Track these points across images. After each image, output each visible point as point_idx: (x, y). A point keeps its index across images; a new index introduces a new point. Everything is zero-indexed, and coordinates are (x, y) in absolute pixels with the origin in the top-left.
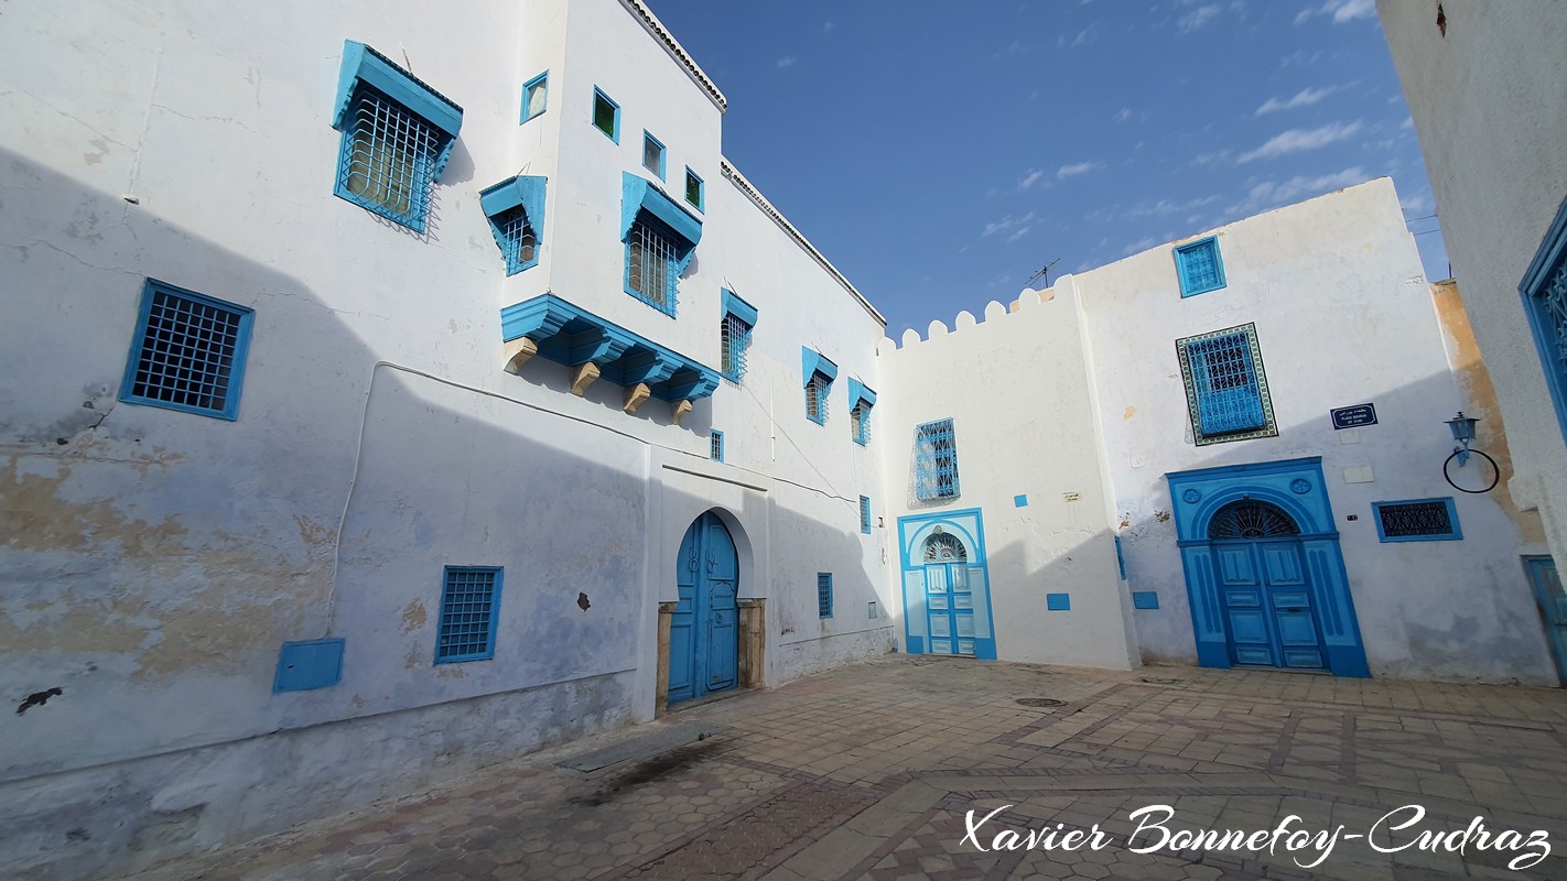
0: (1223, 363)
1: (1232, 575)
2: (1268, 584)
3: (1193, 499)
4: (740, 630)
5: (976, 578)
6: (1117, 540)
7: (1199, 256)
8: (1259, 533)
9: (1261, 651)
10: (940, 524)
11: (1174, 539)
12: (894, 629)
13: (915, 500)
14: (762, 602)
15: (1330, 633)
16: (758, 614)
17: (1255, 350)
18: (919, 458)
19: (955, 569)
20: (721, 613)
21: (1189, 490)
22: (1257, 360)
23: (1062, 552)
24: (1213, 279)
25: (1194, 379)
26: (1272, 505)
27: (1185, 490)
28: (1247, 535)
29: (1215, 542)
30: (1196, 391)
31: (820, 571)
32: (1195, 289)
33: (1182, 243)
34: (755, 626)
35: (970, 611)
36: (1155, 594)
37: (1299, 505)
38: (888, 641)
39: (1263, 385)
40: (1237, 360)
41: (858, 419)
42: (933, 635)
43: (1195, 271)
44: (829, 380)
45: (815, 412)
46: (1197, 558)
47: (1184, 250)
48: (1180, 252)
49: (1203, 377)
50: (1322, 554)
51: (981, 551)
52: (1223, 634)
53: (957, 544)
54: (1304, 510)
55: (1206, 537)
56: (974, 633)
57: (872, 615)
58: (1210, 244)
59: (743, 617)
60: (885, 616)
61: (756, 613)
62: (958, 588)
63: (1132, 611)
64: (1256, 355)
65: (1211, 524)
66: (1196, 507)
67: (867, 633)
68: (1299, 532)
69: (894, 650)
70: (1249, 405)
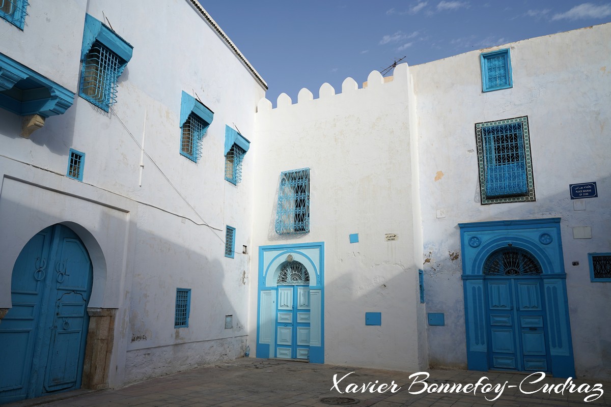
0: (505, 144)
1: (496, 302)
2: (518, 310)
3: (475, 245)
4: (88, 336)
5: (315, 298)
6: (421, 273)
7: (497, 63)
8: (516, 272)
9: (509, 359)
10: (292, 254)
11: (459, 274)
12: (248, 338)
13: (274, 233)
14: (113, 311)
15: (554, 346)
16: (108, 322)
17: (526, 136)
18: (280, 198)
19: (300, 291)
20: (70, 321)
21: (474, 238)
22: (527, 144)
23: (381, 281)
24: (504, 81)
25: (485, 154)
26: (527, 252)
27: (470, 237)
28: (508, 273)
29: (488, 277)
30: (485, 163)
31: (180, 287)
32: (492, 87)
33: (486, 51)
34: (103, 333)
35: (308, 324)
36: (443, 314)
37: (543, 253)
38: (242, 348)
39: (529, 163)
40: (514, 143)
41: (232, 161)
42: (278, 343)
43: (493, 73)
44: (205, 124)
45: (189, 149)
46: (474, 288)
47: (488, 57)
48: (484, 57)
49: (490, 153)
50: (555, 288)
51: (320, 278)
52: (485, 346)
53: (303, 271)
54: (546, 256)
55: (481, 273)
56: (309, 342)
57: (228, 326)
58: (504, 54)
59: (92, 325)
60: (240, 328)
61: (105, 322)
62: (301, 306)
63: (426, 327)
64: (527, 140)
65: (486, 263)
66: (476, 251)
67: (222, 341)
68: (542, 272)
69: (246, 355)
70: (518, 176)
